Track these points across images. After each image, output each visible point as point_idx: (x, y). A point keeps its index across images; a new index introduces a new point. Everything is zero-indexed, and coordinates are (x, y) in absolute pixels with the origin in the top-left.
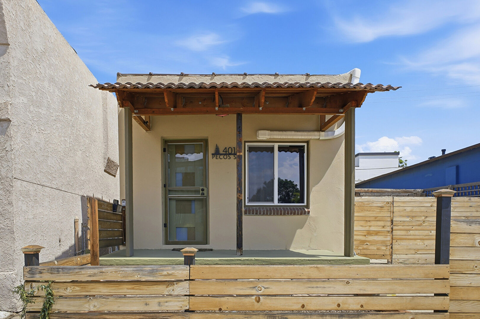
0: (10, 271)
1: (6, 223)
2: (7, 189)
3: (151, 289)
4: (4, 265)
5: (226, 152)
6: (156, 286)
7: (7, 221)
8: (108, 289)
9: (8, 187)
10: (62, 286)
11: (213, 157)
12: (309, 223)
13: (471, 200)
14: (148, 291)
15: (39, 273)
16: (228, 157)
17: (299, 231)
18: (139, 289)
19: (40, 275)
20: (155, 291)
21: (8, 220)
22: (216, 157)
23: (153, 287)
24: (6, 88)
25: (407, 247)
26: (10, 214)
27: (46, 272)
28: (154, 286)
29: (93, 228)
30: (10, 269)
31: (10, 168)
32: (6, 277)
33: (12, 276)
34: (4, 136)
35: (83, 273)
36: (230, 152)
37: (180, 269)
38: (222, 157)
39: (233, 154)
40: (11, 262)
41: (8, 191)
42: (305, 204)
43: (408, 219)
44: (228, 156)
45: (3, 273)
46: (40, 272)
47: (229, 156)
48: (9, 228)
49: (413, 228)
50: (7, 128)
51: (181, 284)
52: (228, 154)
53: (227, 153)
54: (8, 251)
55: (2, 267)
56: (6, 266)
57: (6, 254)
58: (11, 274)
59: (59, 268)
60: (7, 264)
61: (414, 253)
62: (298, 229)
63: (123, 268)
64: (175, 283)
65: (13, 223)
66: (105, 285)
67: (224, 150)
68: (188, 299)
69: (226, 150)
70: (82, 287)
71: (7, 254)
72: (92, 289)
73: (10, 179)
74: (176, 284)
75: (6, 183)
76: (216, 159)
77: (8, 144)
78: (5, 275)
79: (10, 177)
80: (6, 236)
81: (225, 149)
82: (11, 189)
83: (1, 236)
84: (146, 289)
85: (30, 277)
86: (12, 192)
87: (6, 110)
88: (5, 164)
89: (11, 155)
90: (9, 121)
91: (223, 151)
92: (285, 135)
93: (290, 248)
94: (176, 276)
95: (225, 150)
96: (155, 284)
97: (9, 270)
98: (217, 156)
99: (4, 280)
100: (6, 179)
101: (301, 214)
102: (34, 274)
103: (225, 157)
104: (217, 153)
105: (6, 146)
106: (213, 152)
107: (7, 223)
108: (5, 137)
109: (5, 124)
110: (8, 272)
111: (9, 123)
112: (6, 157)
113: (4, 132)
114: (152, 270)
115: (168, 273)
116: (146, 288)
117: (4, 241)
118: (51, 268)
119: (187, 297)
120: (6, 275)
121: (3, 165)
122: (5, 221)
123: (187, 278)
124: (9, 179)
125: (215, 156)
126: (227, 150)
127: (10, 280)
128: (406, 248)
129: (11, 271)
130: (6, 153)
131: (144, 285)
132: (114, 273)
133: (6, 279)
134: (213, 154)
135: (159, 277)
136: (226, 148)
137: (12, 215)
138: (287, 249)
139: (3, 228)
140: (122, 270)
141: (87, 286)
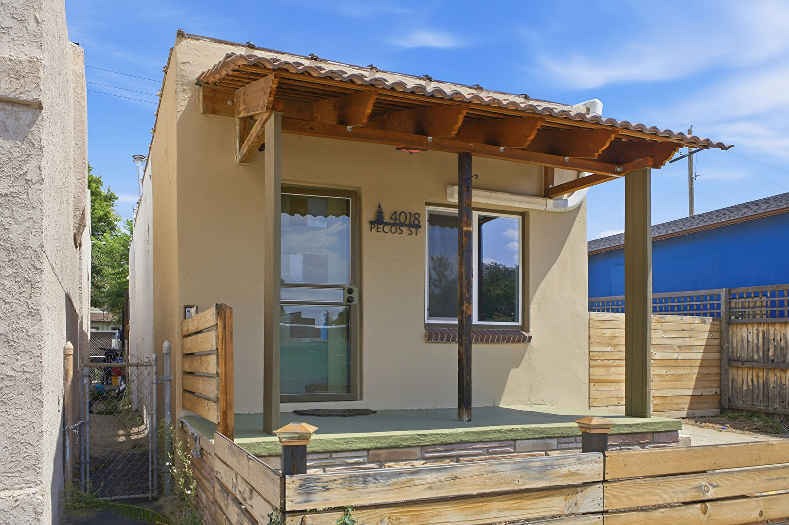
0: (28, 485)
1: (20, 363)
2: (27, 276)
3: (540, 505)
4: (10, 472)
5: (396, 219)
6: (548, 499)
7: (23, 359)
8: (464, 513)
9: (30, 272)
10: (373, 516)
11: (371, 228)
12: (529, 358)
13: (682, 320)
14: (535, 510)
15: (321, 491)
16: (398, 231)
17: (513, 372)
18: (520, 507)
19: (326, 494)
20: (545, 509)
21: (27, 356)
22: (378, 228)
23: (543, 502)
24: (32, 25)
25: (608, 394)
26: (31, 340)
27: (338, 486)
28: (543, 499)
29: (226, 372)
30: (27, 481)
31: (36, 226)
32: (17, 503)
33: (34, 500)
34: (22, 143)
35: (417, 482)
36: (402, 220)
37: (590, 461)
38: (387, 228)
39: (406, 226)
40: (32, 462)
41: (28, 281)
42: (520, 323)
43: (609, 349)
44: (398, 227)
45: (7, 493)
46: (324, 487)
47: (401, 228)
48: (28, 376)
49: (615, 364)
50: (30, 126)
51: (590, 490)
52: (398, 224)
53: (398, 222)
54: (23, 435)
55: (3, 479)
56: (17, 474)
57: (19, 444)
58: (32, 495)
59: (368, 476)
60: (19, 469)
61: (616, 404)
62: (512, 368)
63: (494, 466)
64: (579, 489)
65: (41, 362)
66: (457, 506)
67: (392, 216)
68: (602, 519)
69: (396, 217)
70: (413, 515)
71: (21, 443)
72: (432, 516)
73: (35, 251)
74: (582, 491)
75: (23, 262)
76: (378, 231)
77: (33, 164)
78: (15, 499)
79: (35, 247)
80: (20, 396)
81: (393, 214)
82: (38, 276)
83: (5, 396)
84: (530, 507)
85: (300, 503)
86: (39, 285)
87: (35, 80)
88: (23, 215)
89: (39, 192)
90: (36, 109)
91: (391, 218)
92: (496, 199)
93: (499, 403)
94: (583, 475)
95: (394, 217)
96: (547, 494)
97: (23, 485)
98: (379, 226)
99: (13, 512)
100: (23, 252)
101: (518, 341)
102: (309, 493)
103: (393, 229)
104: (378, 221)
105: (26, 170)
106: (372, 218)
107: (24, 364)
108: (23, 147)
109: (25, 115)
110: (21, 489)
111: (38, 112)
112: (25, 196)
113: (22, 134)
114: (544, 466)
115: (569, 471)
116: (530, 504)
117: (12, 411)
118: (351, 477)
119: (599, 516)
120: (18, 498)
121: (16, 216)
122: (18, 357)
123: (599, 478)
124: (32, 253)
125: (376, 225)
126: (398, 217)
127: (29, 509)
128: (606, 395)
129: (31, 487)
130: (26, 187)
131: (528, 498)
132: (476, 478)
133: (17, 508)
134: (371, 223)
135: (556, 479)
136: (396, 212)
137: (39, 343)
138: (496, 405)
139: (12, 376)
140: (491, 470)
141: (424, 510)
